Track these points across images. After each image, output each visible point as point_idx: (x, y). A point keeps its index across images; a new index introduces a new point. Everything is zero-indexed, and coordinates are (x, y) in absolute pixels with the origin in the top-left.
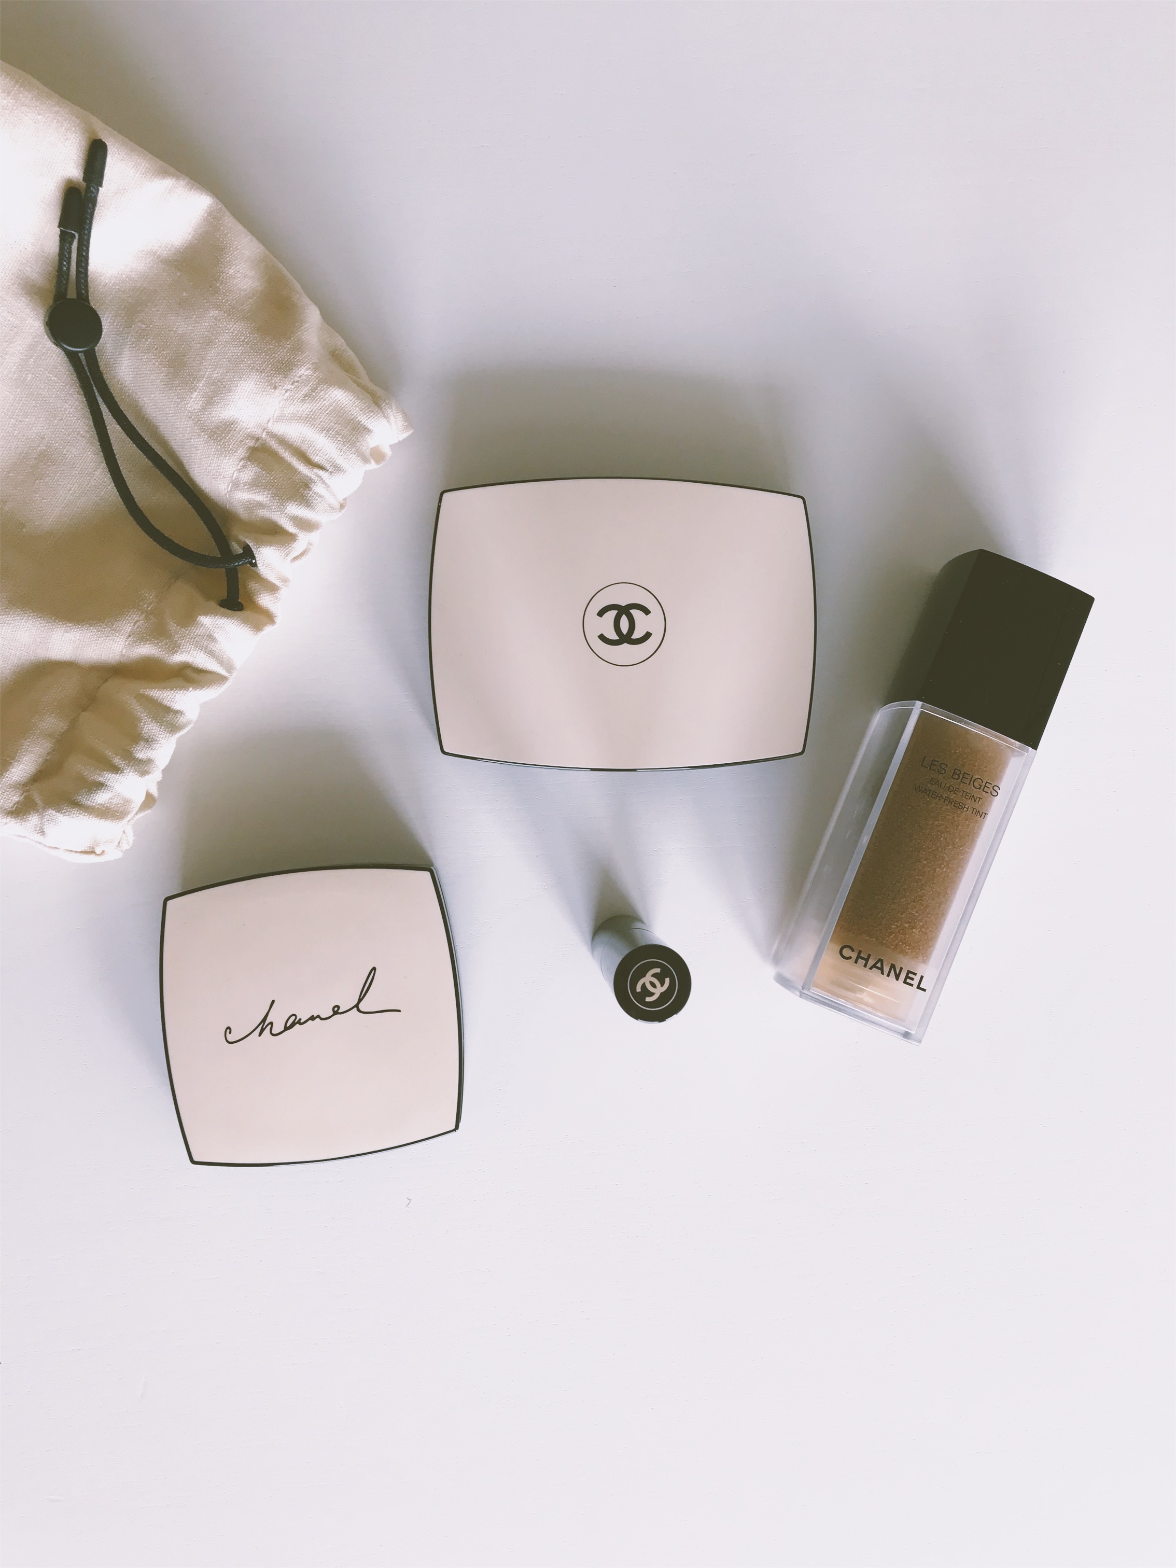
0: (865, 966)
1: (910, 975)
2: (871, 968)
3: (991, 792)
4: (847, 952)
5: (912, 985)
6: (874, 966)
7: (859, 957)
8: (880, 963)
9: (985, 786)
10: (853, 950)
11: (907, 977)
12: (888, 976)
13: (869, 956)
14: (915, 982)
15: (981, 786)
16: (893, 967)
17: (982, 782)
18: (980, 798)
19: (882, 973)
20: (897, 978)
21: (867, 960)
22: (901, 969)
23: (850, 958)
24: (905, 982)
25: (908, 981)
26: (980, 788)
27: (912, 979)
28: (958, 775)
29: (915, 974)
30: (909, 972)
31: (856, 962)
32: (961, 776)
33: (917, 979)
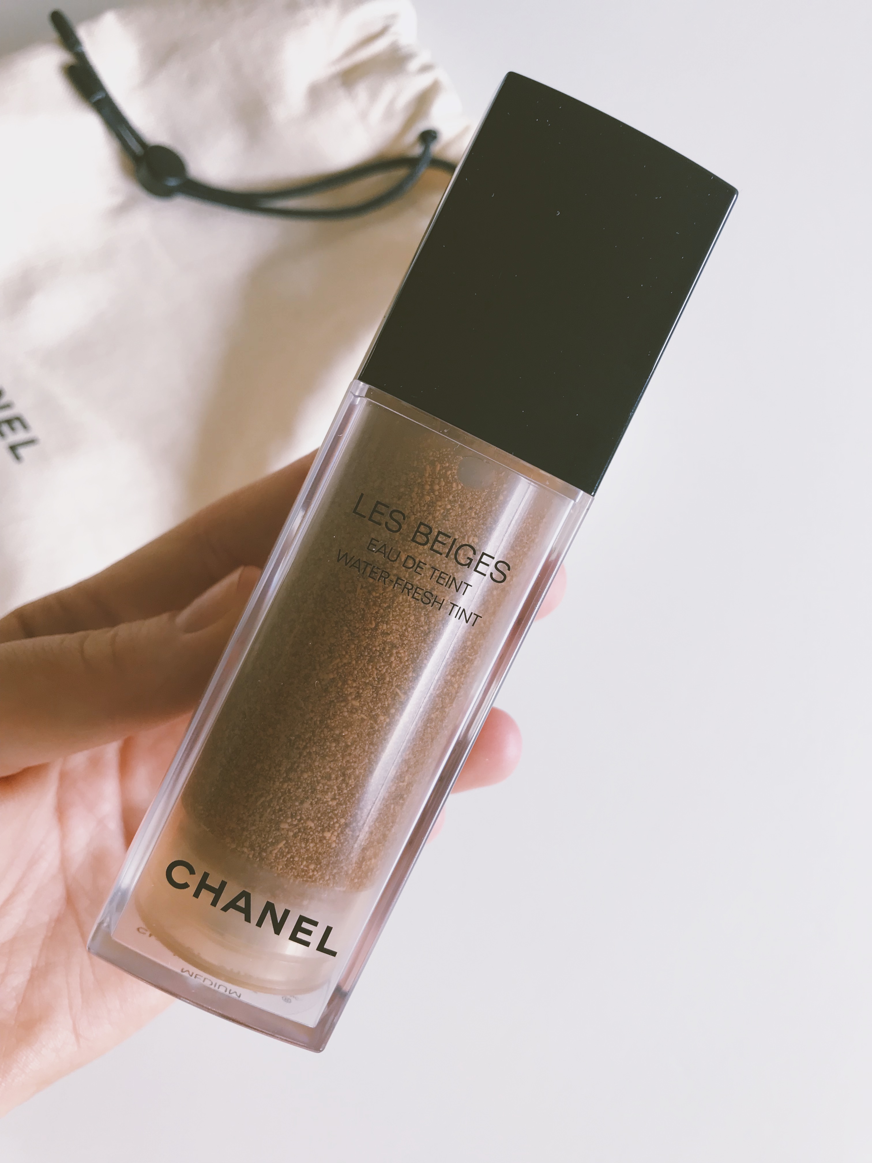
0: (214, 903)
1: (305, 925)
2: (225, 909)
3: (491, 573)
4: (180, 874)
6: (232, 905)
7: (203, 885)
8: (243, 899)
9: (480, 561)
10: (192, 872)
11: (298, 928)
12: (259, 924)
13: (223, 884)
14: (315, 939)
15: (471, 560)
16: (270, 907)
17: (475, 553)
19: (248, 919)
20: (278, 928)
21: (218, 893)
22: (287, 913)
23: (185, 886)
24: (293, 937)
25: (300, 935)
26: (469, 565)
27: (309, 933)
28: (426, 535)
29: (315, 924)
30: (302, 919)
31: (196, 895)
32: (432, 537)
33: (318, 933)
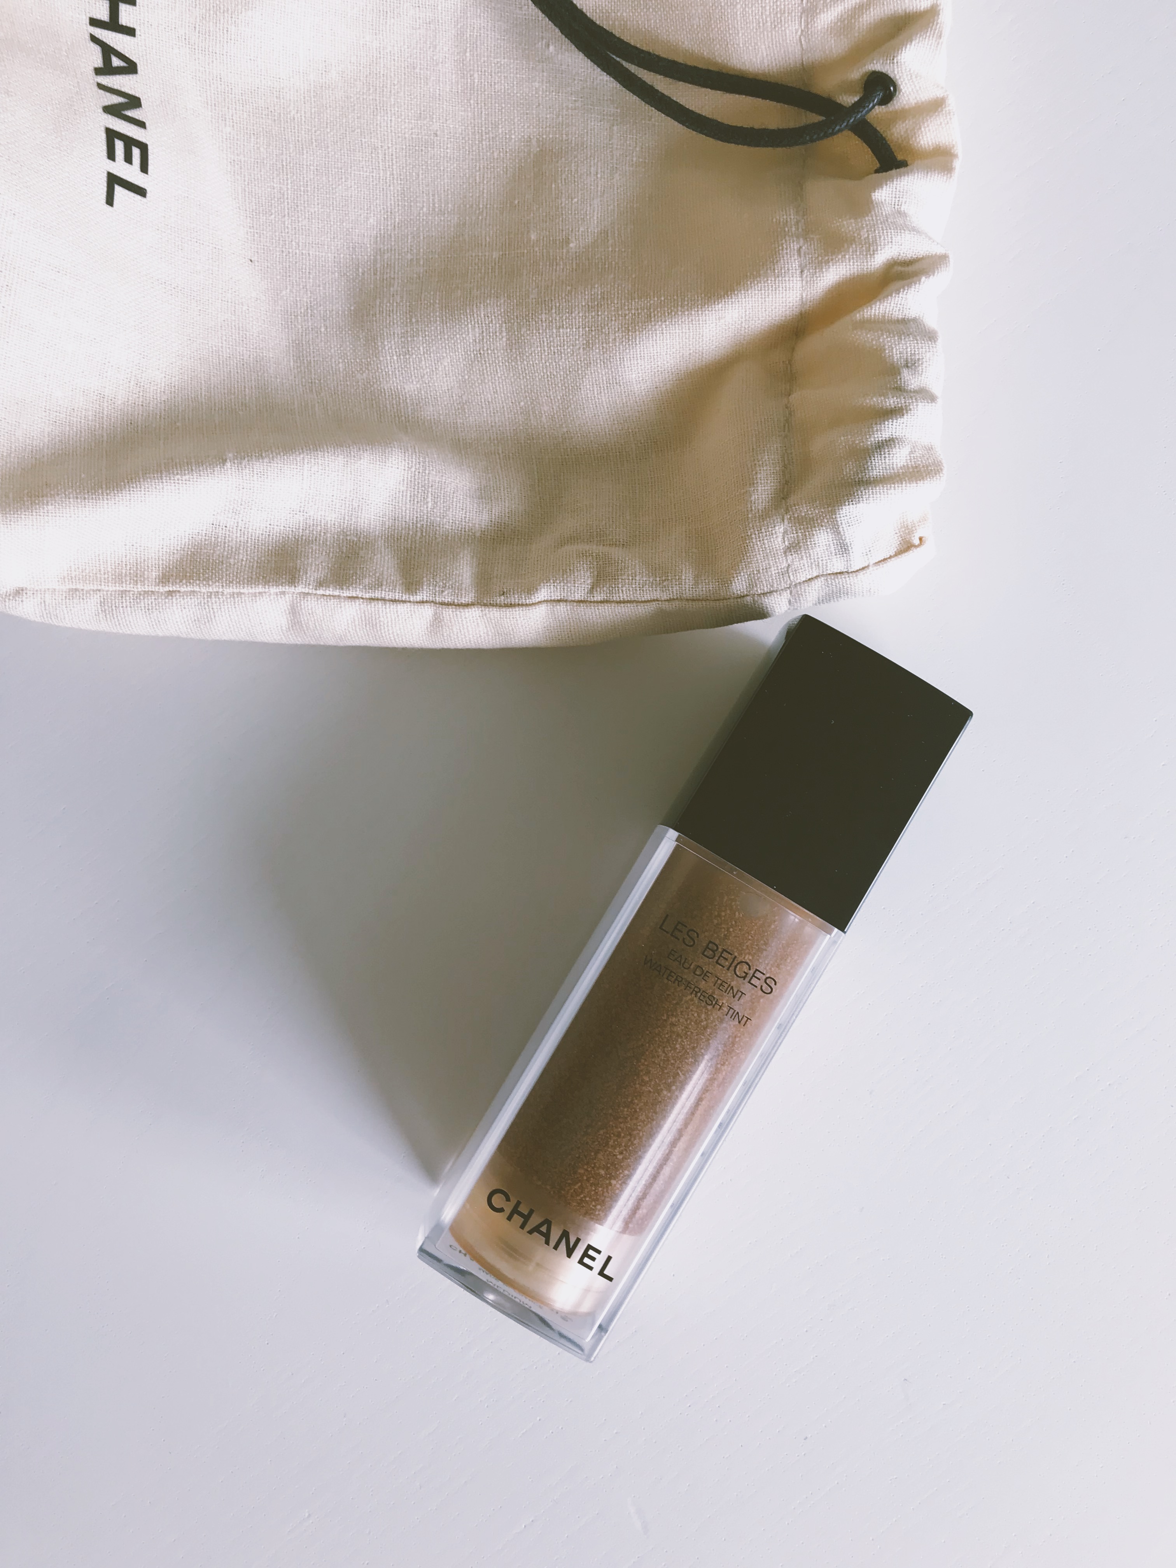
0: (522, 1227)
1: (591, 1252)
2: (530, 1232)
3: (762, 986)
4: (498, 1201)
5: (591, 1268)
6: (536, 1229)
7: (515, 1211)
8: (546, 1226)
9: (753, 976)
10: (508, 1199)
11: (585, 1254)
12: (556, 1248)
13: (531, 1212)
14: (597, 1265)
15: (747, 974)
16: (565, 1235)
17: (750, 969)
18: (742, 993)
19: (547, 1243)
20: (570, 1253)
21: (526, 1218)
22: (578, 1241)
23: (501, 1210)
24: (581, 1262)
25: (586, 1260)
26: (744, 978)
27: (593, 1259)
28: (713, 951)
29: (599, 1252)
30: (589, 1247)
31: (509, 1218)
32: (717, 955)
33: (600, 1260)
